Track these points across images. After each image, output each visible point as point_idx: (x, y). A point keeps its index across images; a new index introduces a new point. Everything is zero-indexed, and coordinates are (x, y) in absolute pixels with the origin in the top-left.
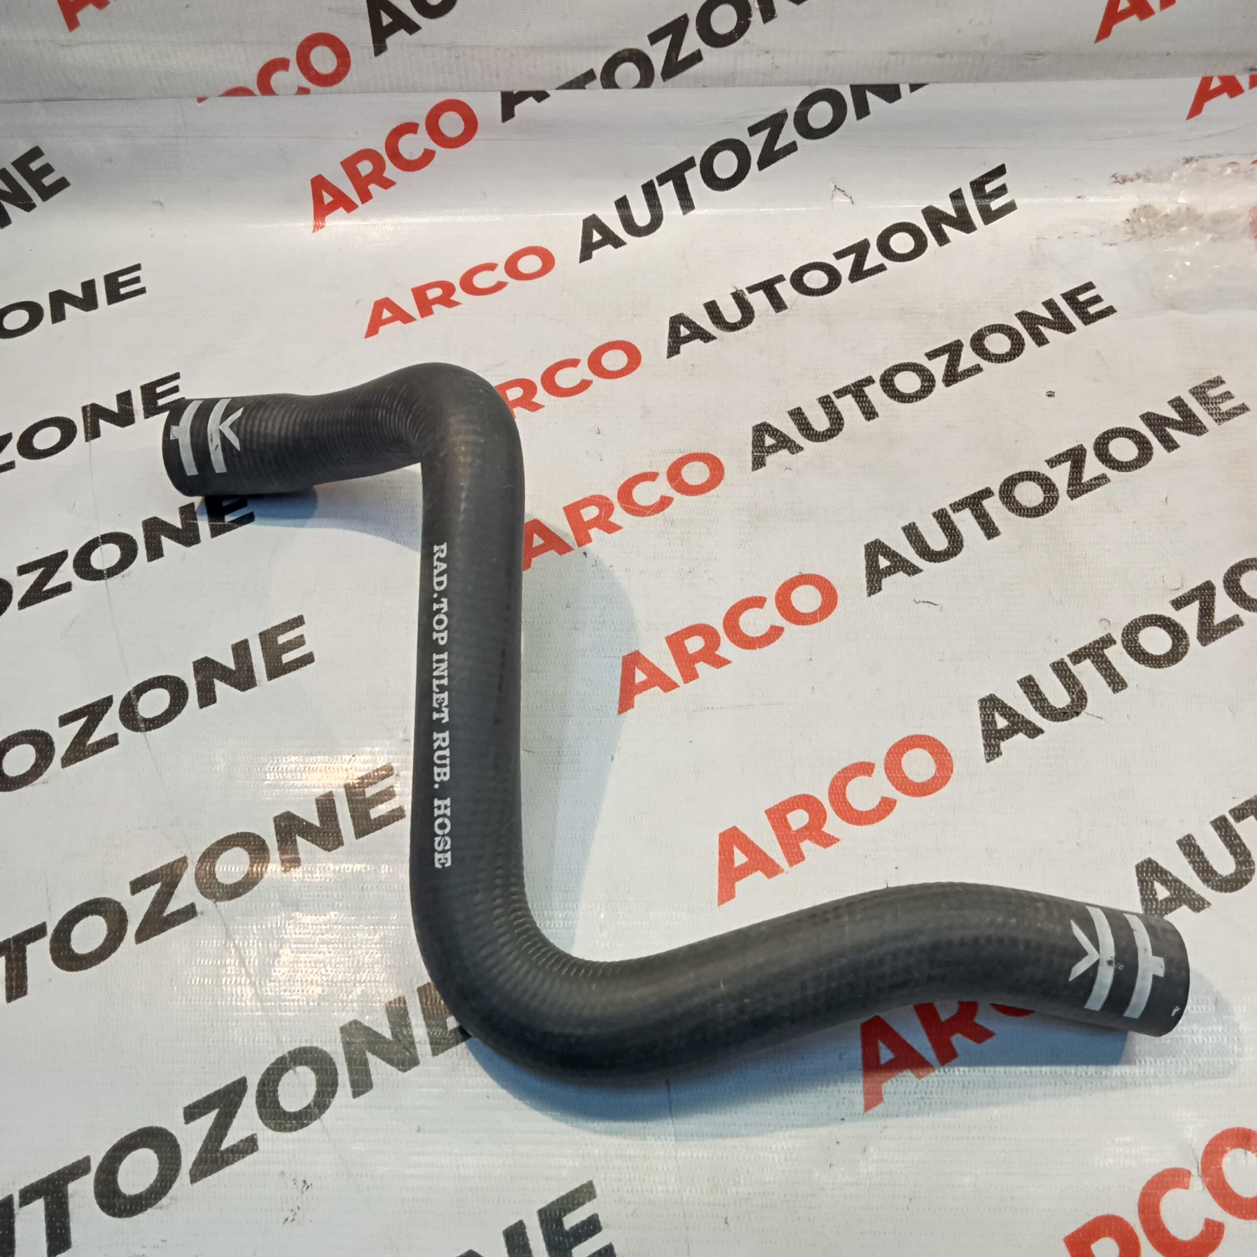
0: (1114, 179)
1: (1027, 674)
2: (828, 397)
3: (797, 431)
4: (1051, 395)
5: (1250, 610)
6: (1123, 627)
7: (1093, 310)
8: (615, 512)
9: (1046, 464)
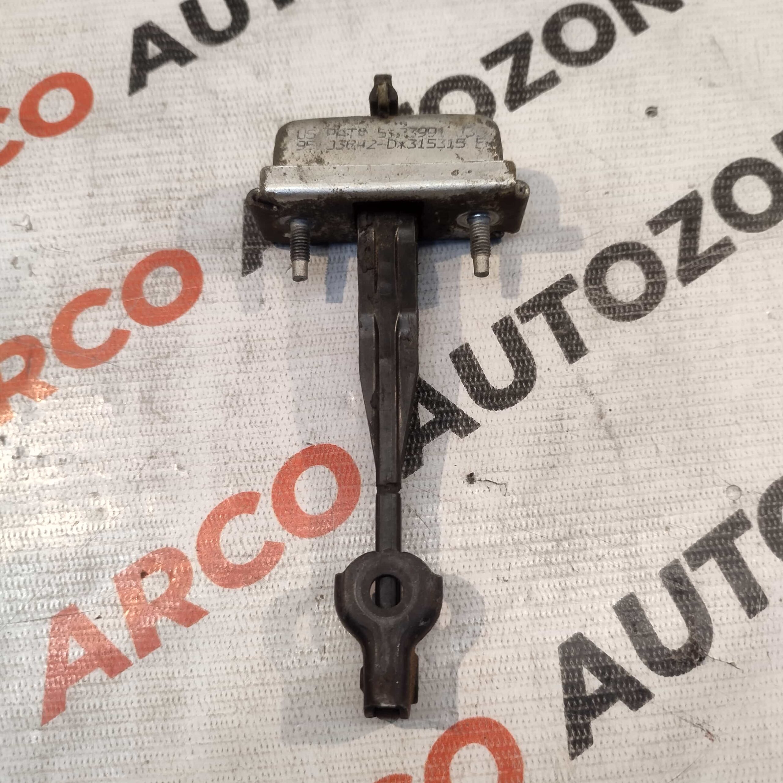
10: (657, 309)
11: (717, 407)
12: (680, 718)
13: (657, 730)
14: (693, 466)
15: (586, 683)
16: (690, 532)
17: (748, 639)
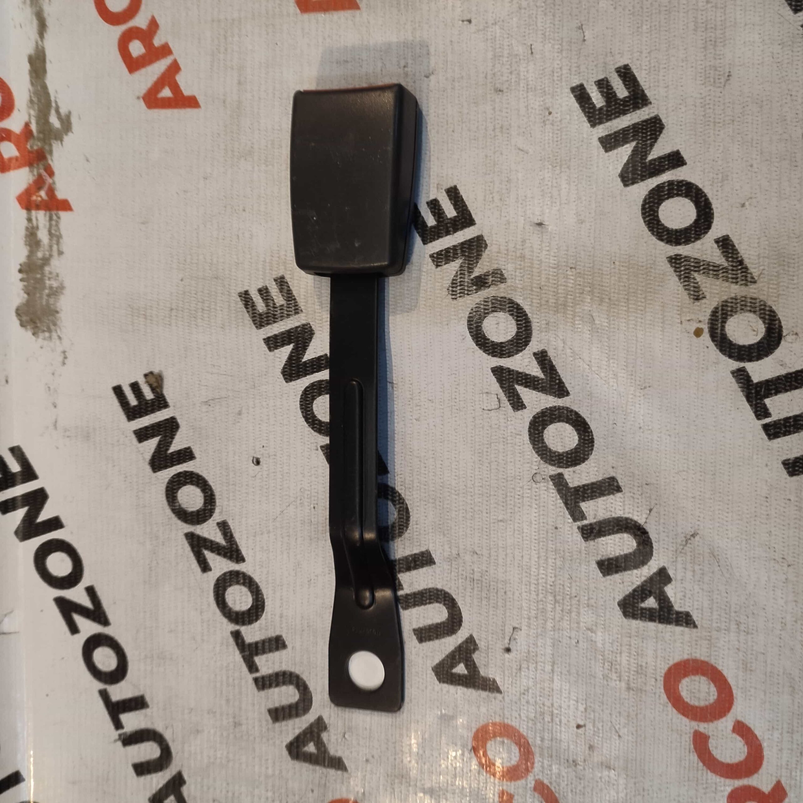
10: (403, 495)
11: (477, 473)
12: (681, 552)
13: (685, 569)
14: (516, 500)
15: (650, 606)
16: (561, 514)
17: (635, 496)
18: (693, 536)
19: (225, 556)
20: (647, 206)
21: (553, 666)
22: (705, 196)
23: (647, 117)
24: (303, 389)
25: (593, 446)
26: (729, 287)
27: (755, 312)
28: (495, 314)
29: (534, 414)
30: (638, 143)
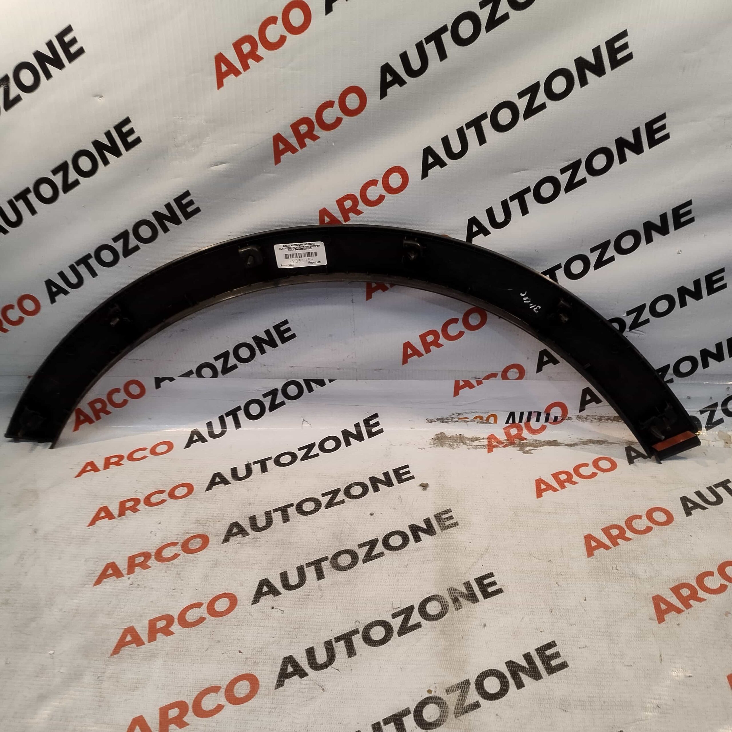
0: (427, 421)
1: (311, 646)
2: (270, 511)
3: (250, 526)
4: (372, 514)
5: (426, 620)
6: (365, 625)
7: (404, 477)
8: (151, 560)
9: (357, 546)
18: (323, 690)
19: (328, 502)
20: (495, 672)
21: (263, 626)
22: (501, 698)
23: (541, 673)
24: (405, 532)
25: (373, 646)
26: (453, 705)
27: (440, 717)
28: (440, 606)
29: (390, 622)
30: (528, 669)
